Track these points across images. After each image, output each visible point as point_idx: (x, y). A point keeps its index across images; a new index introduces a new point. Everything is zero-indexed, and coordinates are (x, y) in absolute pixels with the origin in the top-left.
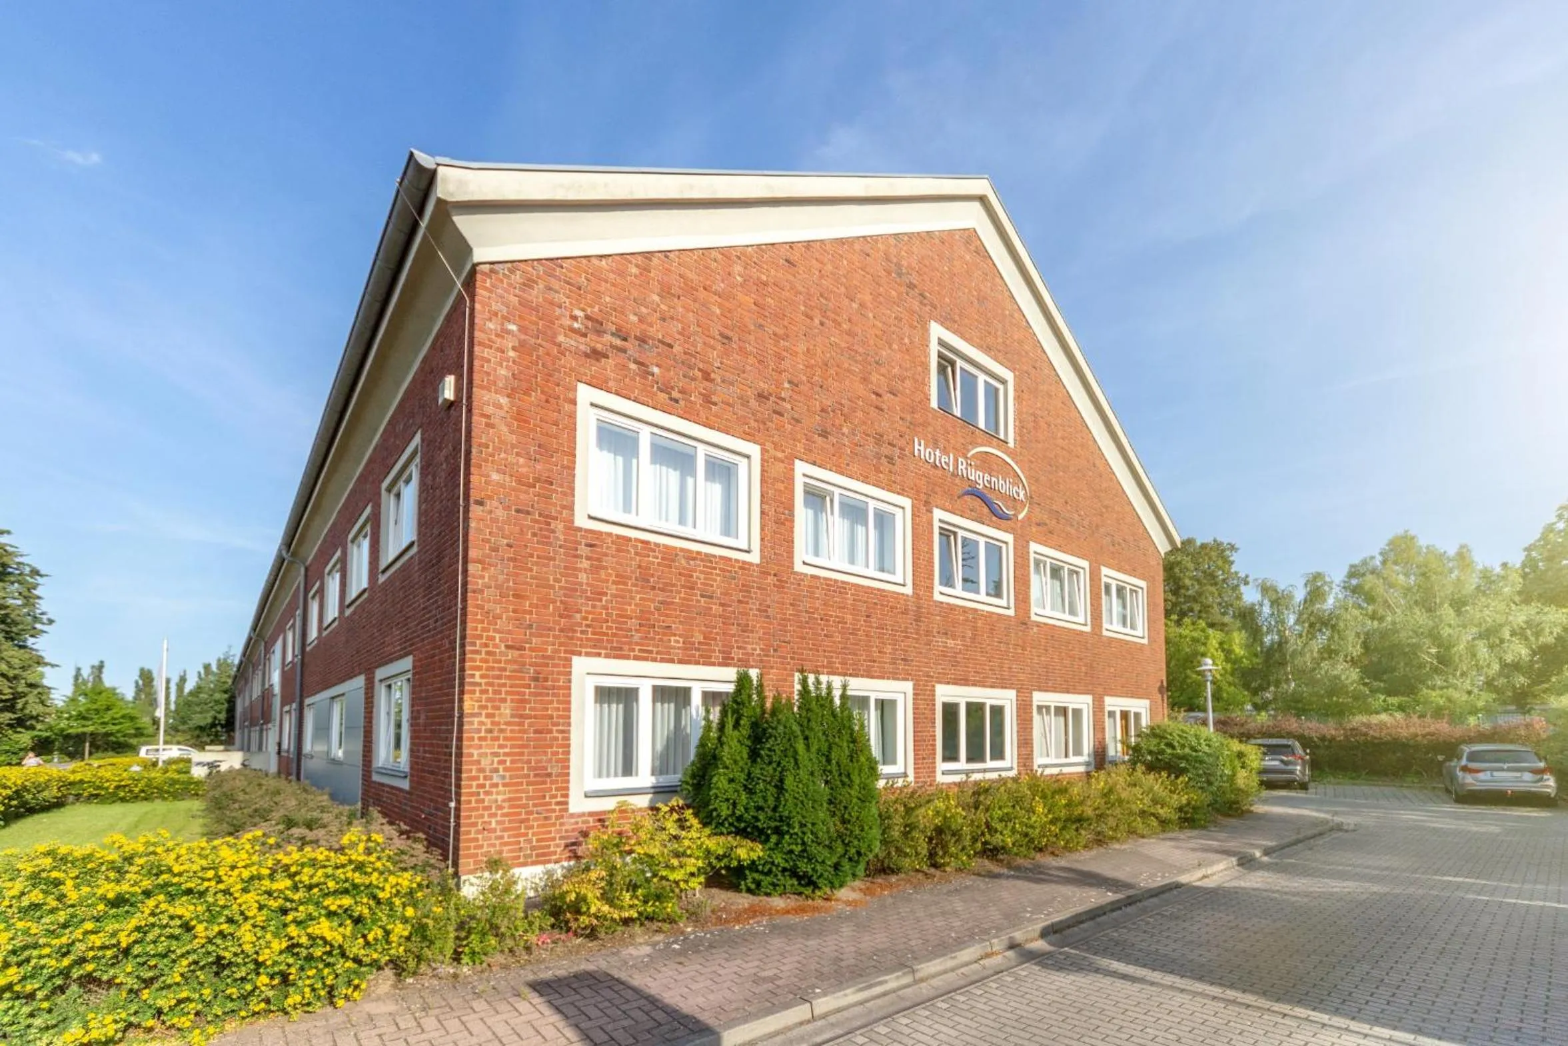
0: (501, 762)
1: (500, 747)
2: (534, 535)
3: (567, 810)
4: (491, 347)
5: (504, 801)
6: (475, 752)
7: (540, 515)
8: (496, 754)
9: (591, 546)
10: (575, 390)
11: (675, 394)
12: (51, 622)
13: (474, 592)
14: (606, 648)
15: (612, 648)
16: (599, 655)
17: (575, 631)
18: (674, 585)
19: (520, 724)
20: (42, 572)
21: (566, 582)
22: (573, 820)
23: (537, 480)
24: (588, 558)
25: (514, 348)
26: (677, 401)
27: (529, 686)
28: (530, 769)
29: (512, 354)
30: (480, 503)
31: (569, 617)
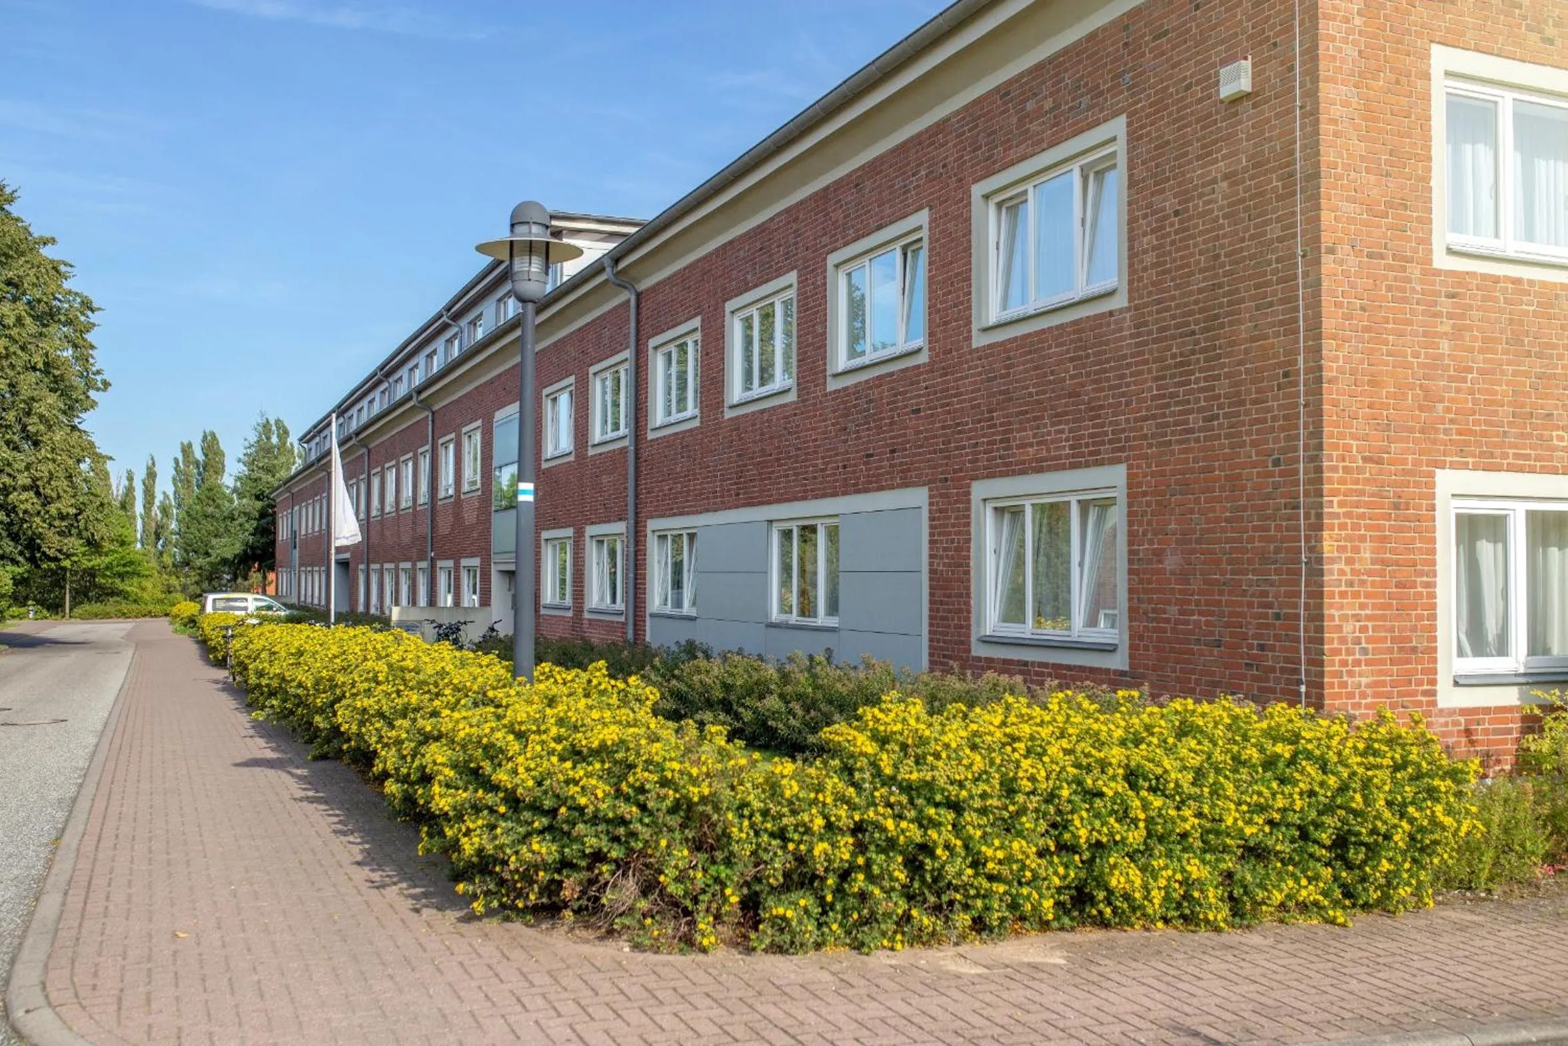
0: (1363, 629)
1: (1363, 606)
2: (1389, 289)
3: (1434, 703)
4: (1334, 19)
5: (1368, 686)
6: (1336, 613)
7: (1394, 257)
8: (1357, 618)
9: (1453, 296)
10: (1427, 56)
11: (1550, 31)
12: (106, 384)
13: (1329, 382)
14: (1474, 456)
15: (1482, 455)
16: (1465, 466)
17: (1436, 431)
18: (1554, 346)
19: (1381, 574)
20: (95, 305)
21: (1427, 356)
22: (1442, 720)
23: (1390, 205)
24: (1450, 316)
25: (1360, 13)
26: (1551, 41)
27: (1388, 517)
28: (1393, 640)
29: (1358, 21)
30: (1331, 251)
31: (1430, 409)
